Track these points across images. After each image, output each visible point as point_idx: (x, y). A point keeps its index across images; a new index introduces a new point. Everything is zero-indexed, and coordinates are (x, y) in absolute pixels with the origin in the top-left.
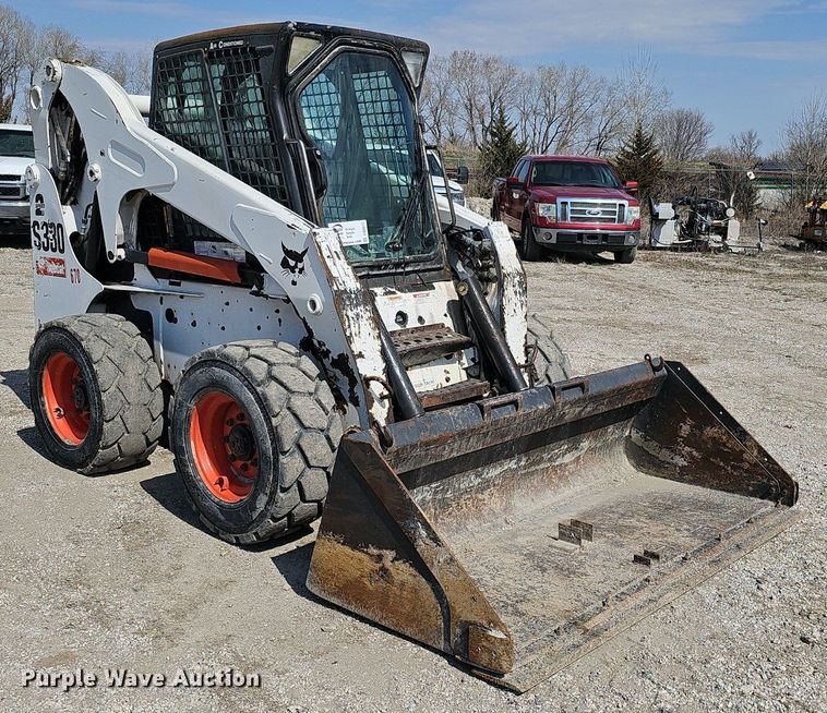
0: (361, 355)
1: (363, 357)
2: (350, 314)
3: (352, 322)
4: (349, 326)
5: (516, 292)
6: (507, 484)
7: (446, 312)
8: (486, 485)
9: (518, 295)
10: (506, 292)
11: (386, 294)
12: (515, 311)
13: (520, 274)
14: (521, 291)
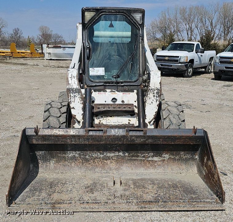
0: (73, 108)
1: (74, 109)
2: (72, 95)
3: (72, 98)
4: (71, 99)
5: (154, 96)
6: (120, 160)
7: (136, 100)
8: (109, 158)
9: (155, 97)
10: (148, 95)
11: (111, 92)
12: (152, 102)
13: (158, 90)
14: (157, 96)
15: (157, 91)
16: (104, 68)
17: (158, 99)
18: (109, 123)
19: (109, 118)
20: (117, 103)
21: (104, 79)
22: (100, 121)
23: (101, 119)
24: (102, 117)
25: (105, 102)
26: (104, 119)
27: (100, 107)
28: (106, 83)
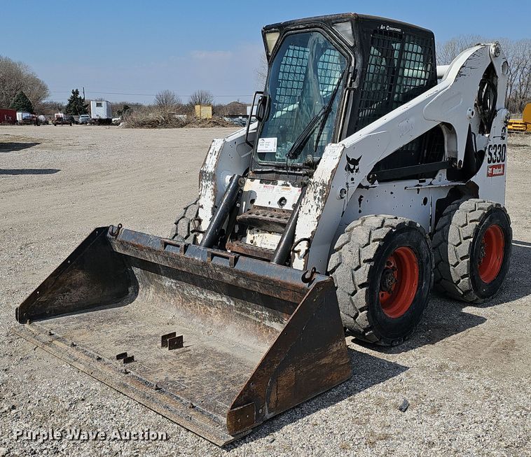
1: (203, 208)
3: (203, 188)
4: (201, 190)
9: (317, 200)
10: (306, 195)
11: (283, 185)
12: (309, 211)
13: (324, 184)
14: (321, 197)
15: (321, 187)
16: (276, 139)
17: (320, 204)
18: (265, 244)
19: (267, 235)
20: (285, 208)
21: (275, 160)
22: (254, 237)
23: (256, 235)
24: (258, 231)
25: (269, 203)
26: (260, 235)
27: (260, 211)
28: (278, 167)
